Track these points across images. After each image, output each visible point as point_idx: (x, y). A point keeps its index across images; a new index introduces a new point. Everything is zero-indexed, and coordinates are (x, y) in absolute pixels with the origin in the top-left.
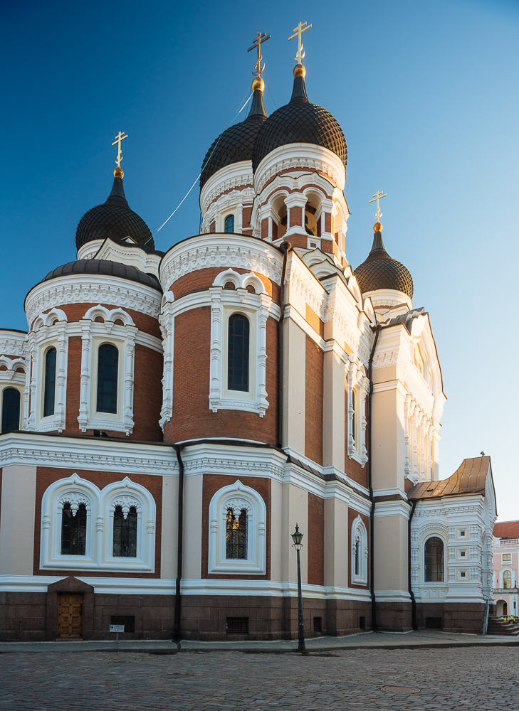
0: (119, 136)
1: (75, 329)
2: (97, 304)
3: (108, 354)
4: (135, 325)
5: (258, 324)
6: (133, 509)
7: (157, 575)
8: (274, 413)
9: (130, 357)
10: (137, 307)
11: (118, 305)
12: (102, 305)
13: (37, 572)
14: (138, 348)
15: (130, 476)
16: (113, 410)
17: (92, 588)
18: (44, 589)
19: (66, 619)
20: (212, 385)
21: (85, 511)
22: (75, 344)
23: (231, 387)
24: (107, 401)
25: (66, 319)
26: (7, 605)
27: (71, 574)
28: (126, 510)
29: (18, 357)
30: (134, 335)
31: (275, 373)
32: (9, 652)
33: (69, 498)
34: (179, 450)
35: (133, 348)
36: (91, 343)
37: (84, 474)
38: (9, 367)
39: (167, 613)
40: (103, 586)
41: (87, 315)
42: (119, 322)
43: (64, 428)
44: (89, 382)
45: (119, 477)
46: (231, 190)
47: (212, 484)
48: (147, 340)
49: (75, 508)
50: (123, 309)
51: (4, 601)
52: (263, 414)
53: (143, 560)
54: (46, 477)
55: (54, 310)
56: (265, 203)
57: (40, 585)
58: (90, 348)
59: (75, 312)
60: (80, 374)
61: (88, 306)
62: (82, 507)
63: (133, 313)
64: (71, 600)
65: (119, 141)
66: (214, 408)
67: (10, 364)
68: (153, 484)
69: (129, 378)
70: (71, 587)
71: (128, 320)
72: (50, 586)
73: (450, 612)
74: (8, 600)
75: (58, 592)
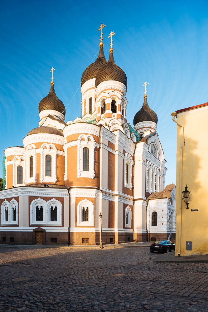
0: (52, 69)
1: (39, 151)
3: (48, 158)
4: (56, 149)
6: (56, 207)
7: (63, 226)
8: (97, 177)
9: (55, 159)
10: (57, 143)
11: (51, 143)
12: (46, 143)
13: (30, 226)
15: (55, 198)
16: (50, 175)
17: (45, 230)
18: (32, 231)
19: (38, 239)
21: (42, 208)
22: (38, 155)
23: (83, 170)
24: (48, 173)
25: (36, 148)
26: (22, 235)
27: (39, 226)
28: (54, 208)
29: (22, 156)
30: (56, 152)
32: (23, 248)
33: (38, 205)
34: (69, 190)
35: (56, 156)
37: (42, 198)
38: (19, 159)
39: (66, 237)
40: (48, 230)
41: (42, 146)
42: (51, 148)
43: (36, 182)
44: (43, 167)
45: (52, 198)
46: (91, 88)
47: (78, 200)
48: (60, 153)
49: (39, 207)
50: (53, 143)
51: (21, 234)
52: (93, 178)
53: (59, 222)
54: (31, 199)
55: (32, 145)
56: (99, 101)
57: (31, 229)
58: (43, 156)
59: (38, 145)
60: (40, 165)
61: (42, 143)
62: (42, 207)
64: (39, 233)
65: (52, 71)
66: (79, 177)
67: (19, 158)
68: (62, 200)
69: (55, 165)
70: (39, 230)
71: (54, 147)
72: (33, 230)
73: (158, 236)
74: (22, 234)
75: (35, 231)
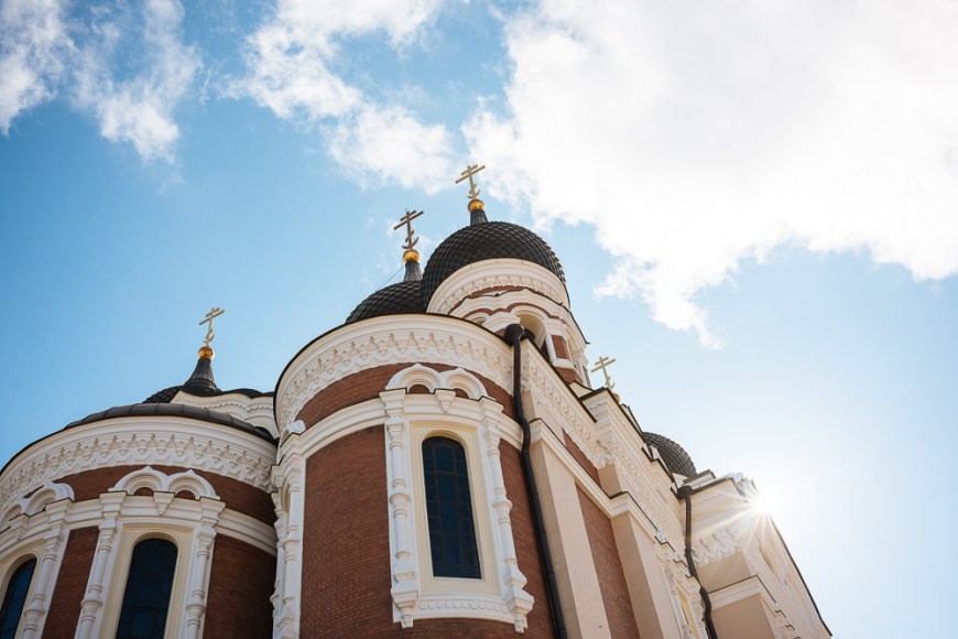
1: (87, 513)
2: (143, 467)
4: (219, 498)
5: (484, 449)
8: (546, 626)
9: (203, 558)
10: (226, 470)
11: (188, 467)
12: (154, 467)
14: (221, 541)
20: (397, 567)
22: (82, 543)
23: (439, 570)
25: (72, 498)
30: (215, 516)
31: (531, 540)
35: (210, 542)
36: (118, 536)
41: (119, 485)
42: (186, 495)
44: (99, 614)
48: (241, 526)
50: (198, 472)
52: (522, 625)
55: (49, 487)
58: (115, 545)
59: (93, 484)
60: (82, 598)
61: (123, 470)
63: (217, 481)
66: (404, 617)
69: (197, 600)
71: (205, 489)
